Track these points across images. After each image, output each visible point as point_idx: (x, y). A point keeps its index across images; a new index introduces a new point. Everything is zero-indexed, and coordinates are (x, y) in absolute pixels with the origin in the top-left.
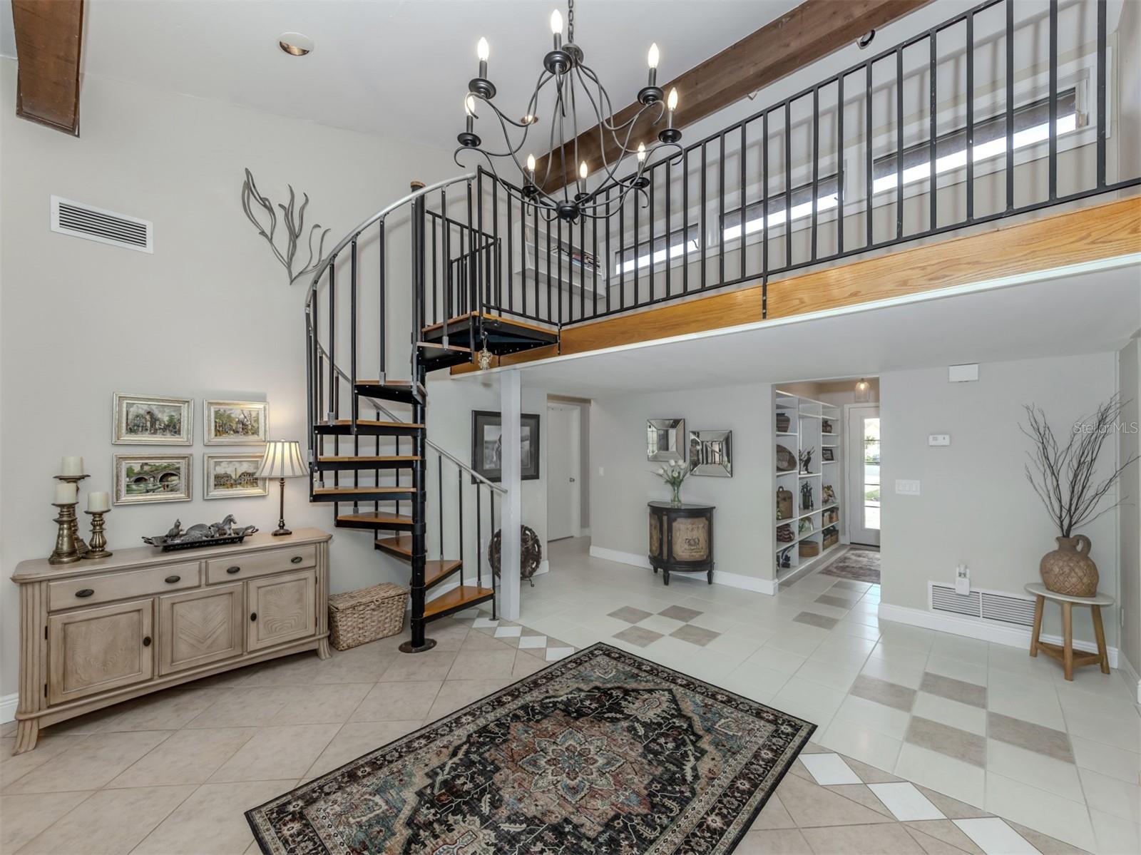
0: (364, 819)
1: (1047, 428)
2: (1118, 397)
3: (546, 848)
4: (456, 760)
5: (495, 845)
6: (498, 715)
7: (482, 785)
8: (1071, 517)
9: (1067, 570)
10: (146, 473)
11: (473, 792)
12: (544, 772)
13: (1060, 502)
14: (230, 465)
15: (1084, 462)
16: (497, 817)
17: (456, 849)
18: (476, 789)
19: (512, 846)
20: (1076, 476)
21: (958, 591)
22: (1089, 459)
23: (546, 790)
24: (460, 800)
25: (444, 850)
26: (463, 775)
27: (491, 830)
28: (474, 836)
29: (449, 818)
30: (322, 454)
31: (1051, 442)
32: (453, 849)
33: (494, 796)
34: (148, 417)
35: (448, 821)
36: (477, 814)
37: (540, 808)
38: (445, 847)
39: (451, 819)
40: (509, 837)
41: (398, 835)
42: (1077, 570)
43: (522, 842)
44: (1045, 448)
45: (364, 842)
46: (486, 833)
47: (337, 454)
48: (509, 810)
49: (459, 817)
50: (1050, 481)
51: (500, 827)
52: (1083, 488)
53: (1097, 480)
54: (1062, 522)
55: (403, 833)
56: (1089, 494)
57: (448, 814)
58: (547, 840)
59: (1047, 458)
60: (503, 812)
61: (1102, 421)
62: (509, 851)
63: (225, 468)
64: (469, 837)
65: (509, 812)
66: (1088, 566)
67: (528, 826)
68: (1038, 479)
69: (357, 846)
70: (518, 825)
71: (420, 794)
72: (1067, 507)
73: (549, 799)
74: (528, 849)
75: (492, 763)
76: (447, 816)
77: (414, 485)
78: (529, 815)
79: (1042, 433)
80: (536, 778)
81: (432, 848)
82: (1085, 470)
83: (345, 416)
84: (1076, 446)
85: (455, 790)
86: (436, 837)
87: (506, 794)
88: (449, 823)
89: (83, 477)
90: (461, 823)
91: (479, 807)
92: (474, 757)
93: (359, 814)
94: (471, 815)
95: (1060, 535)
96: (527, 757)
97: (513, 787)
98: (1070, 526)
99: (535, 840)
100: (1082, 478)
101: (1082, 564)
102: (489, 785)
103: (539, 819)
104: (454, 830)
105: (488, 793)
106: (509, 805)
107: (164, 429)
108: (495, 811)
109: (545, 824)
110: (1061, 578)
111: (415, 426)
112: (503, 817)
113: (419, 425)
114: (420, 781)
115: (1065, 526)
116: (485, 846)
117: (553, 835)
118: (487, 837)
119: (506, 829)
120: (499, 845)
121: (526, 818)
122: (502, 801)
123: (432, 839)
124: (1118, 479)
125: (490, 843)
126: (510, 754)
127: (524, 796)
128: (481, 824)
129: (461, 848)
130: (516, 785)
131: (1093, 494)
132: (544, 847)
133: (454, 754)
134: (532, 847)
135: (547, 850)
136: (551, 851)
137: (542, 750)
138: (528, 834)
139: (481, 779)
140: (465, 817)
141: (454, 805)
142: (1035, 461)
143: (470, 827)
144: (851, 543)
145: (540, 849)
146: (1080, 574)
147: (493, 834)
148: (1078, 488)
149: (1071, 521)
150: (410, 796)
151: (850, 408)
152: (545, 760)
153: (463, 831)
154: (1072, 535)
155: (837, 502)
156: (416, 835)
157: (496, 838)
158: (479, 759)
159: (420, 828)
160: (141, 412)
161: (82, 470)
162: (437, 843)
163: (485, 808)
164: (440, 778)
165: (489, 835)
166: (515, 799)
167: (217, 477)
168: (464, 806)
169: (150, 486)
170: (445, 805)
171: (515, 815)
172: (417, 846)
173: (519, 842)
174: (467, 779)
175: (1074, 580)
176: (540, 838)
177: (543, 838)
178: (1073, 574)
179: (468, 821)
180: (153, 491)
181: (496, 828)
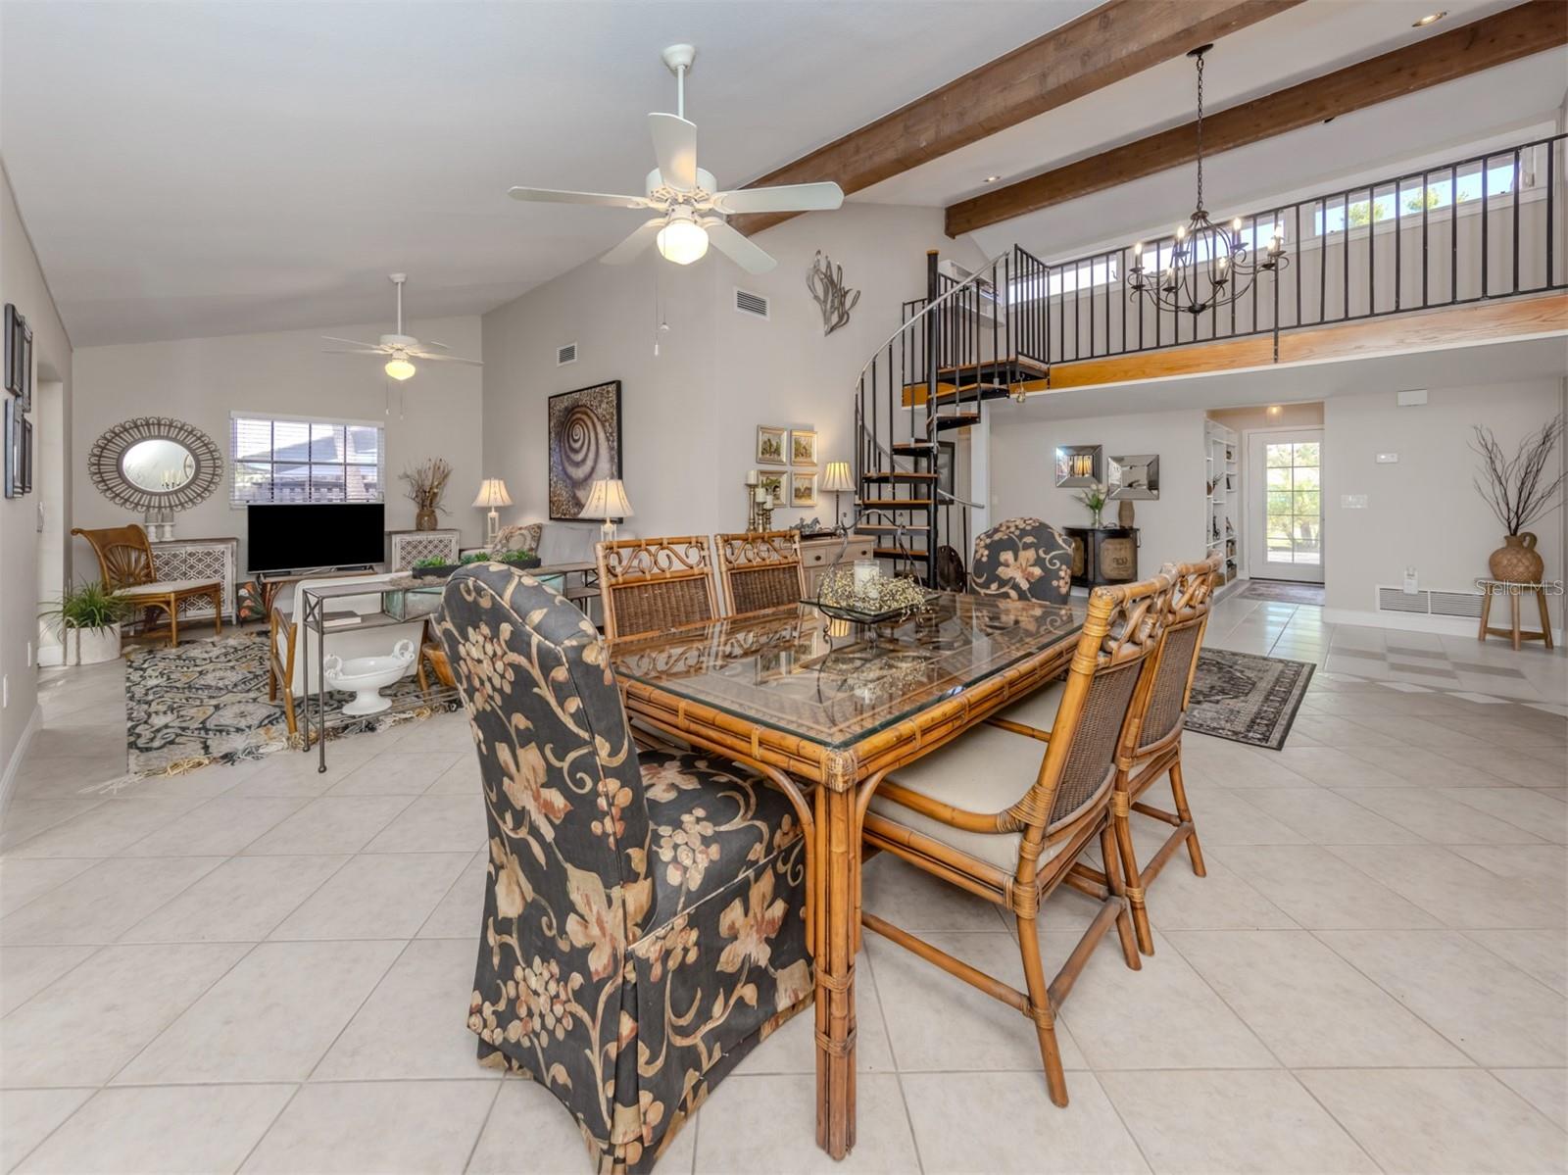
1: (1493, 444)
2: (1561, 417)
8: (1518, 518)
9: (1515, 561)
13: (1508, 504)
15: (1530, 472)
20: (1523, 484)
21: (1406, 591)
22: (1535, 469)
30: (868, 498)
31: (1499, 456)
42: (1524, 561)
44: (1492, 462)
47: (880, 498)
50: (1498, 490)
52: (1530, 494)
53: (1541, 486)
54: (1509, 523)
56: (1533, 499)
59: (1495, 470)
61: (1546, 438)
66: (1534, 557)
68: (1487, 488)
72: (1515, 510)
77: (929, 524)
79: (1490, 449)
82: (1532, 478)
83: (886, 469)
84: (1524, 459)
95: (1509, 534)
98: (1518, 525)
100: (1528, 485)
101: (1529, 555)
110: (1510, 568)
111: (929, 475)
113: (932, 474)
115: (1513, 526)
124: (1562, 484)
131: (1540, 496)
142: (1484, 473)
144: (1251, 578)
146: (1527, 563)
148: (1525, 494)
149: (1518, 522)
151: (1252, 434)
154: (1519, 534)
155: (1235, 534)
175: (1521, 569)
178: (1520, 564)
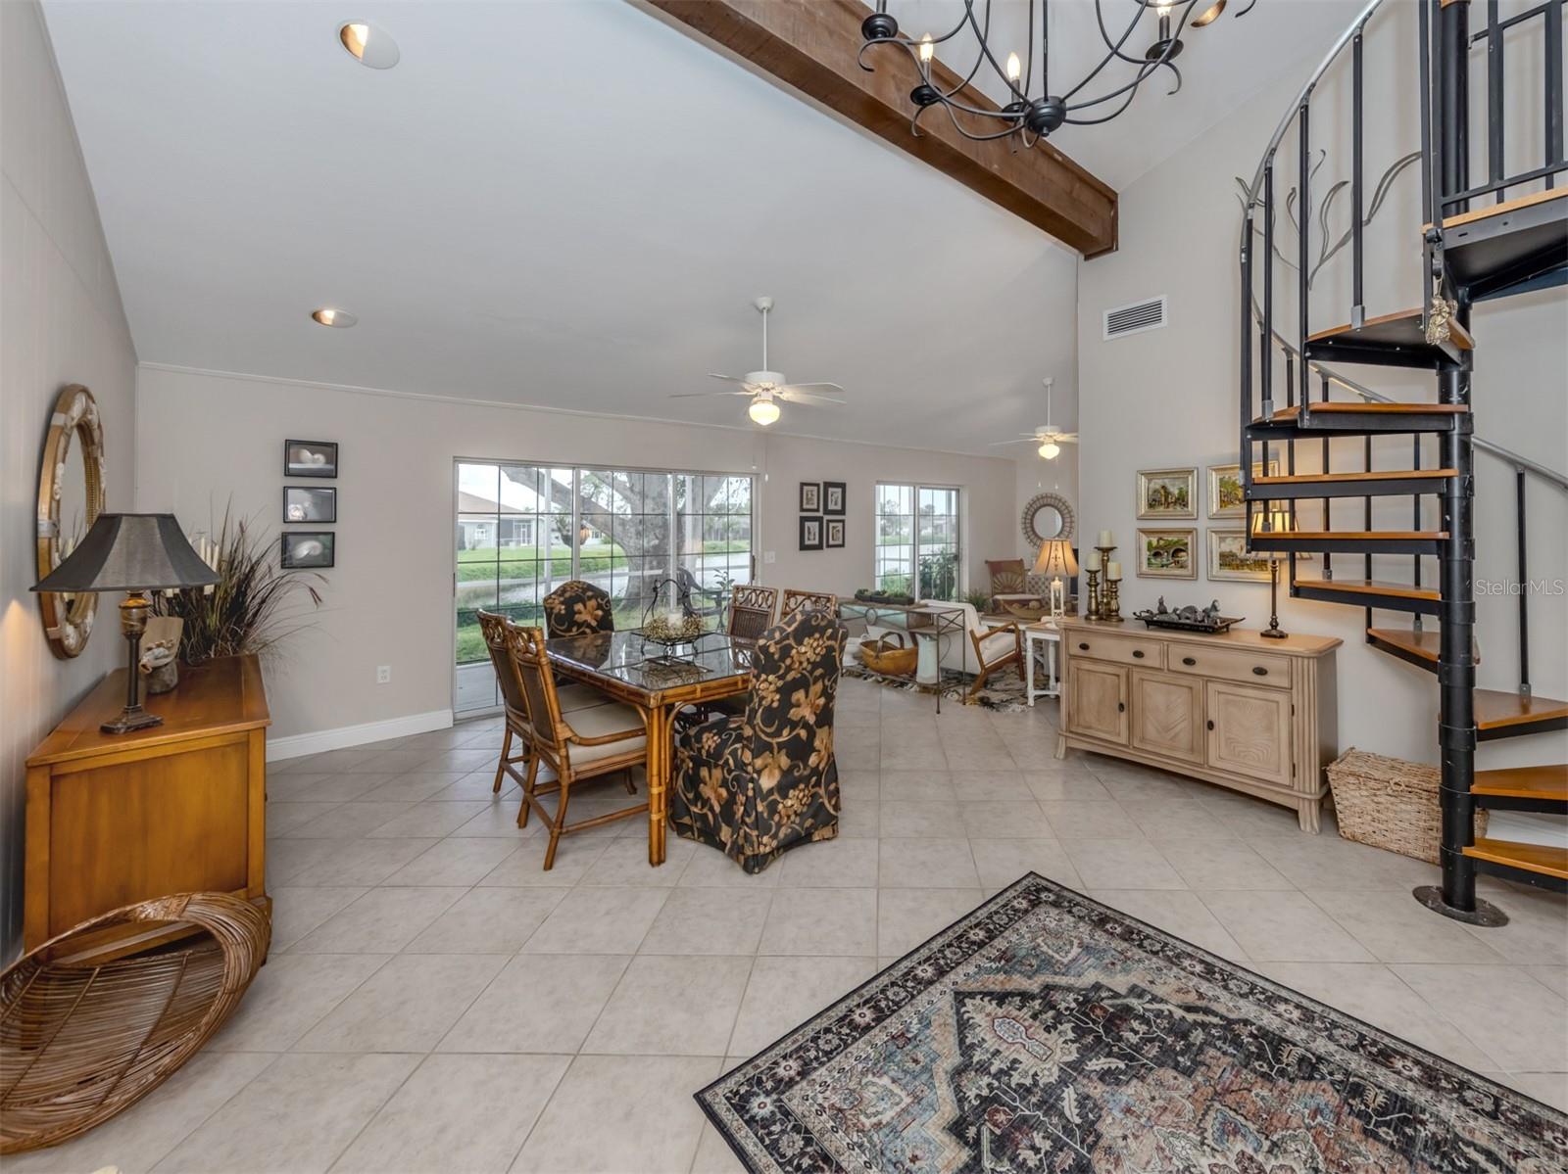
0: (1045, 948)
3: (1042, 1155)
4: (1179, 1013)
5: (1035, 1084)
6: (1338, 1057)
7: (1142, 1055)
10: (1162, 548)
11: (1122, 1045)
12: (1213, 1149)
14: (1236, 541)
16: (1085, 1081)
17: (1021, 1041)
18: (1129, 1047)
19: (1038, 1106)
23: (1167, 1152)
24: (1101, 1031)
25: (1018, 1029)
26: (1151, 1027)
27: (1059, 1077)
28: (1045, 1057)
29: (1066, 1025)
32: (1021, 1038)
33: (1124, 1073)
34: (1162, 492)
35: (1061, 1024)
36: (1082, 1056)
37: (1121, 1143)
38: (1022, 1028)
39: (1067, 1027)
40: (1052, 1101)
41: (1029, 982)
43: (1046, 1119)
45: (1015, 957)
46: (1053, 1070)
48: (1102, 1096)
49: (1071, 1035)
51: (1068, 1087)
55: (1034, 986)
57: (1074, 1022)
58: (1057, 1156)
60: (1095, 1088)
62: (1028, 1103)
63: (1230, 545)
64: (1042, 1052)
65: (1097, 1097)
67: (1077, 1125)
69: (1009, 954)
70: (1077, 1111)
71: (1097, 987)
73: (1146, 1159)
74: (1036, 1129)
75: (1197, 1064)
76: (1069, 1021)
78: (1100, 1127)
80: (1191, 1134)
81: (1017, 1016)
85: (1118, 1022)
86: (1035, 1017)
87: (1131, 1091)
88: (1059, 1026)
89: (1112, 549)
90: (1063, 1039)
91: (1096, 1056)
92: (1197, 1036)
93: (1050, 943)
94: (1078, 1049)
96: (1239, 1118)
97: (1153, 1099)
99: (1054, 1137)
102: (1144, 1064)
103: (1095, 1143)
104: (1049, 1032)
105: (1126, 1064)
106: (1113, 1095)
107: (1175, 503)
108: (1095, 1078)
109: (1089, 1153)
112: (1086, 1090)
114: (1120, 982)
116: (1031, 1072)
117: (1070, 1166)
118: (1046, 1072)
119: (1064, 1095)
120: (1035, 1090)
121: (1093, 1123)
122: (1117, 1085)
123: (1030, 1013)
125: (1038, 1078)
126: (1234, 1088)
127: (1138, 1117)
128: (1066, 1064)
129: (1024, 1046)
130: (1159, 1103)
132: (1043, 1152)
133: (1189, 1009)
134: (1041, 1134)
135: (1039, 1156)
136: (1038, 1163)
137: (1274, 1144)
138: (1063, 1127)
139: (1152, 1050)
140: (1073, 1042)
141: (1091, 1025)
143: (1058, 1050)
145: (1038, 1145)
147: (1052, 1080)
150: (1090, 977)
152: (1250, 1151)
153: (1049, 1044)
156: (1033, 997)
157: (1049, 1085)
158: (1198, 1043)
159: (1044, 998)
160: (1158, 487)
161: (1111, 541)
162: (1025, 1020)
163: (1097, 1064)
164: (1134, 1002)
165: (1051, 1075)
166: (1127, 1103)
167: (1222, 556)
168: (1091, 1037)
169: (1165, 562)
170: (1087, 1015)
171: (1095, 1105)
172: (1018, 1002)
173: (1045, 1115)
174: (1144, 1033)
176: (1058, 1146)
177: (1061, 1150)
179: (1067, 1046)
180: (1167, 565)
181: (1063, 1082)
